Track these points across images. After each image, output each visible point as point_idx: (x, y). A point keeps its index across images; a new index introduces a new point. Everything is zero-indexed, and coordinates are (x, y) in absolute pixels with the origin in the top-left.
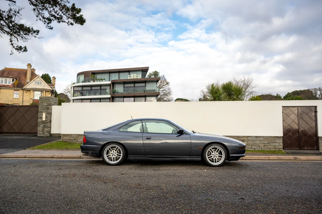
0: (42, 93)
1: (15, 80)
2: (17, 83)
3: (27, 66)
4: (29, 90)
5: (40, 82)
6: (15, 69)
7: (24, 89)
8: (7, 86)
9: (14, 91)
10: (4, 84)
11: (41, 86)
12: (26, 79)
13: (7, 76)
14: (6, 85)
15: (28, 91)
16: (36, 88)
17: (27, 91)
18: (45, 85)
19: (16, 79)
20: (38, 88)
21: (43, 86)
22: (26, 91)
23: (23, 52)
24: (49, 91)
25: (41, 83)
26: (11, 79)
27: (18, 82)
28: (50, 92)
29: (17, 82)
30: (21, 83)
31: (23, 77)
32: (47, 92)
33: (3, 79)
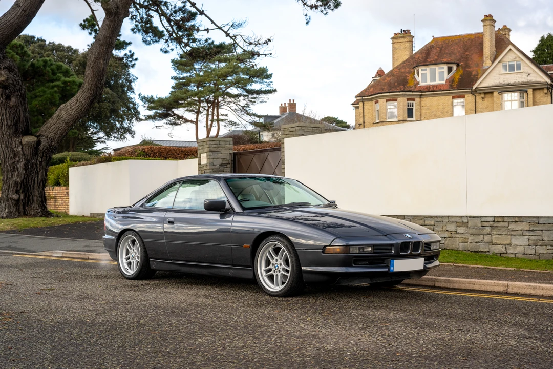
0: (525, 95)
1: (455, 68)
2: (461, 76)
3: (482, 24)
4: (488, 92)
5: (515, 63)
6: (456, 36)
7: (475, 91)
8: (435, 89)
9: (453, 98)
10: (429, 83)
11: (519, 75)
12: (483, 62)
13: (436, 60)
14: (433, 86)
15: (488, 96)
16: (507, 82)
17: (485, 93)
18: (530, 71)
19: (458, 65)
20: (512, 82)
21: (525, 76)
22: (483, 96)
23: (333, 10)
24: (543, 89)
25: (519, 67)
26: (445, 67)
27: (461, 71)
28: (546, 91)
29: (460, 73)
30: (469, 74)
31: (475, 57)
32: (537, 92)
33: (426, 70)
